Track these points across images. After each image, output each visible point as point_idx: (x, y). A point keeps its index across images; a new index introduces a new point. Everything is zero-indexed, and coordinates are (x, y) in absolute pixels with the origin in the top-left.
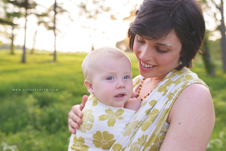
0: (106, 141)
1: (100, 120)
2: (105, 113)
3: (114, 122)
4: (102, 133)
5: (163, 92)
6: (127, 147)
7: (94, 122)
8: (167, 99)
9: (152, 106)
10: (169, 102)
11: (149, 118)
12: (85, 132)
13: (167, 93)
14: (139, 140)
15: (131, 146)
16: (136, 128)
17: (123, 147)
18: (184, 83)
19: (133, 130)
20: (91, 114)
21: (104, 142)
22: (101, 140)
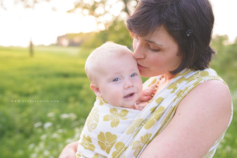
0: (109, 143)
1: (104, 120)
2: (109, 113)
3: (118, 123)
4: (105, 134)
5: (172, 89)
6: (130, 146)
7: (99, 122)
8: (176, 96)
9: (158, 103)
10: (177, 99)
11: (153, 116)
12: (91, 131)
13: (176, 91)
14: (142, 138)
15: (133, 145)
16: (140, 127)
17: (126, 146)
18: (197, 80)
19: (136, 128)
20: (97, 113)
21: (107, 144)
22: (104, 142)
